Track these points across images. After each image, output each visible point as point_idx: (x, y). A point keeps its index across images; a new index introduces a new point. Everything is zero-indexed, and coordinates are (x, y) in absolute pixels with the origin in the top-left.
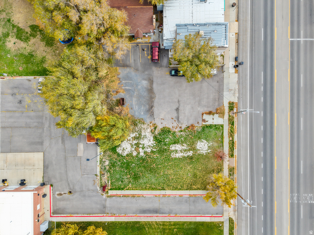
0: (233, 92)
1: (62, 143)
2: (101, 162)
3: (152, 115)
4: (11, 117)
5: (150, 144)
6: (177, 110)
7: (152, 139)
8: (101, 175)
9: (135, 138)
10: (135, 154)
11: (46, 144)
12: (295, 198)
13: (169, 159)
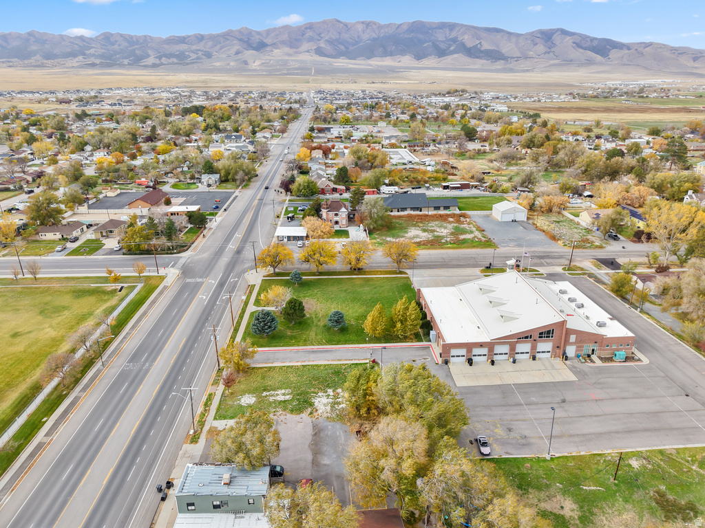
0: (187, 455)
3: (315, 427)
5: (319, 399)
7: (316, 404)
10: (339, 391)
13: (295, 388)
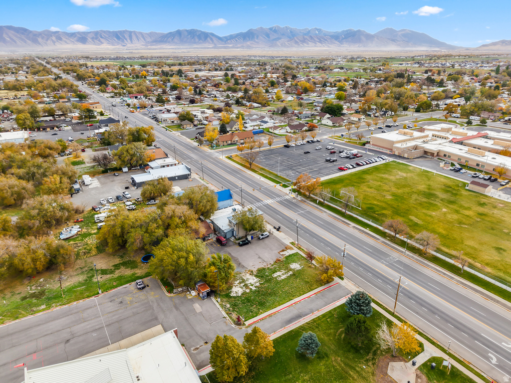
0: (287, 239)
1: (177, 310)
2: (222, 306)
3: (243, 267)
4: (114, 315)
5: (255, 281)
6: (259, 258)
7: (255, 278)
8: (228, 315)
9: (240, 283)
10: (248, 291)
11: (161, 317)
12: (385, 262)
13: (277, 282)
